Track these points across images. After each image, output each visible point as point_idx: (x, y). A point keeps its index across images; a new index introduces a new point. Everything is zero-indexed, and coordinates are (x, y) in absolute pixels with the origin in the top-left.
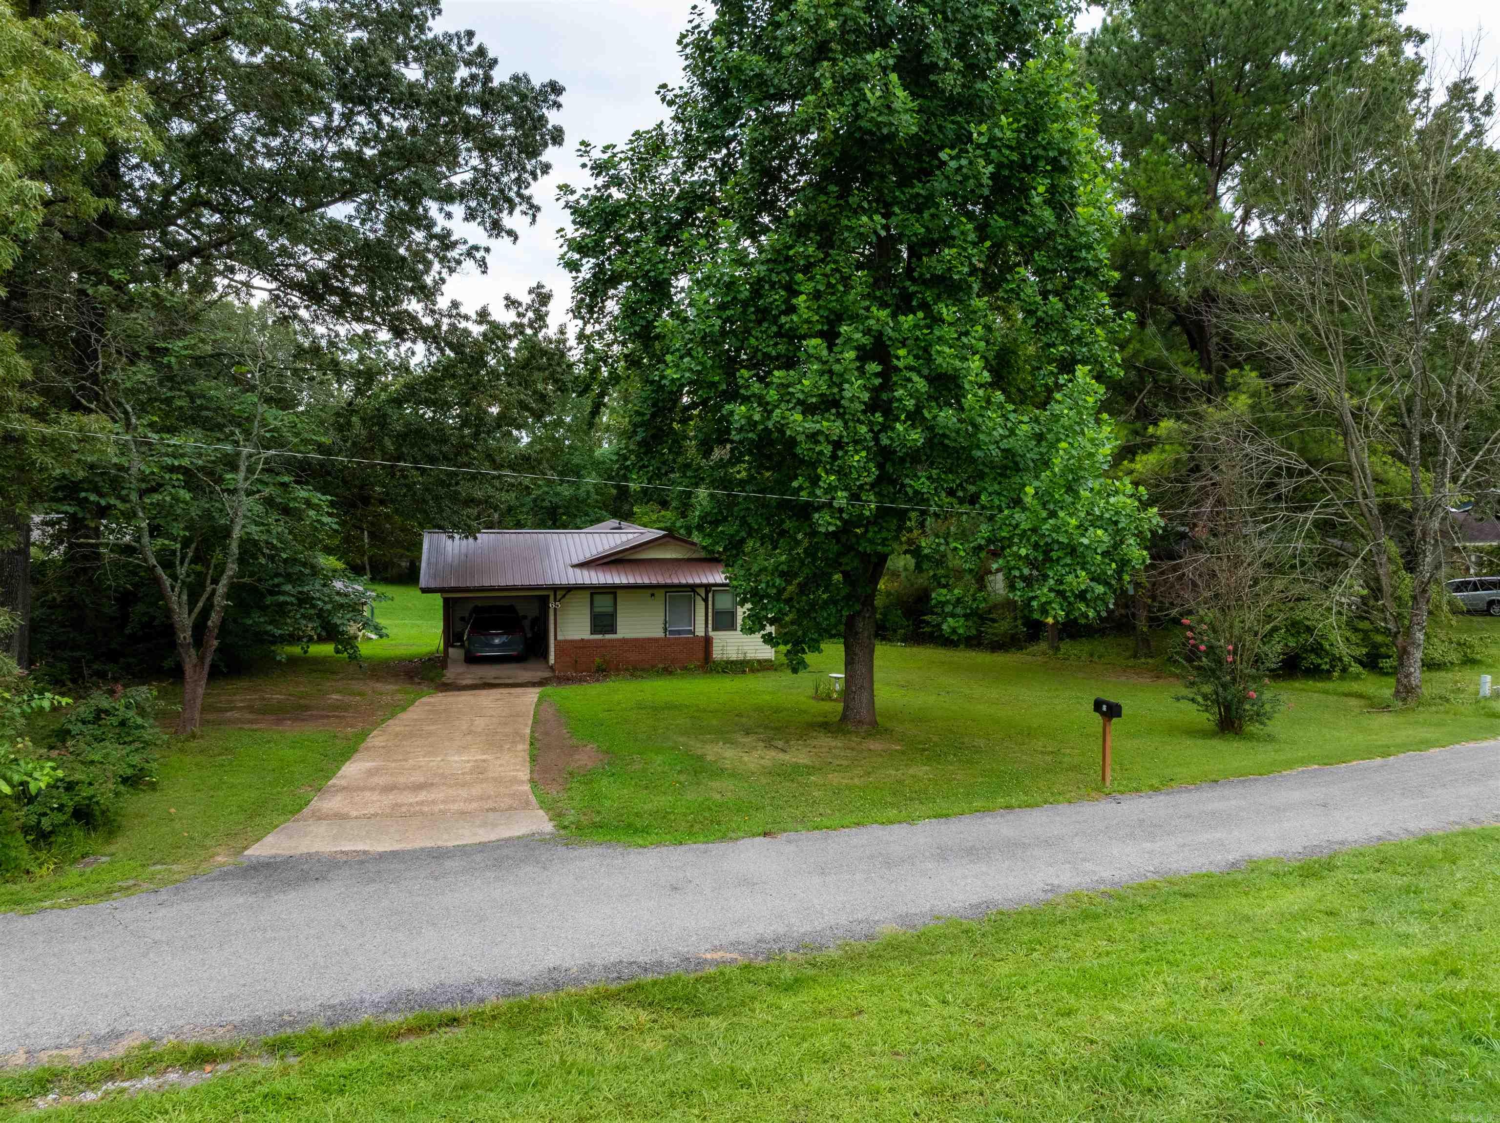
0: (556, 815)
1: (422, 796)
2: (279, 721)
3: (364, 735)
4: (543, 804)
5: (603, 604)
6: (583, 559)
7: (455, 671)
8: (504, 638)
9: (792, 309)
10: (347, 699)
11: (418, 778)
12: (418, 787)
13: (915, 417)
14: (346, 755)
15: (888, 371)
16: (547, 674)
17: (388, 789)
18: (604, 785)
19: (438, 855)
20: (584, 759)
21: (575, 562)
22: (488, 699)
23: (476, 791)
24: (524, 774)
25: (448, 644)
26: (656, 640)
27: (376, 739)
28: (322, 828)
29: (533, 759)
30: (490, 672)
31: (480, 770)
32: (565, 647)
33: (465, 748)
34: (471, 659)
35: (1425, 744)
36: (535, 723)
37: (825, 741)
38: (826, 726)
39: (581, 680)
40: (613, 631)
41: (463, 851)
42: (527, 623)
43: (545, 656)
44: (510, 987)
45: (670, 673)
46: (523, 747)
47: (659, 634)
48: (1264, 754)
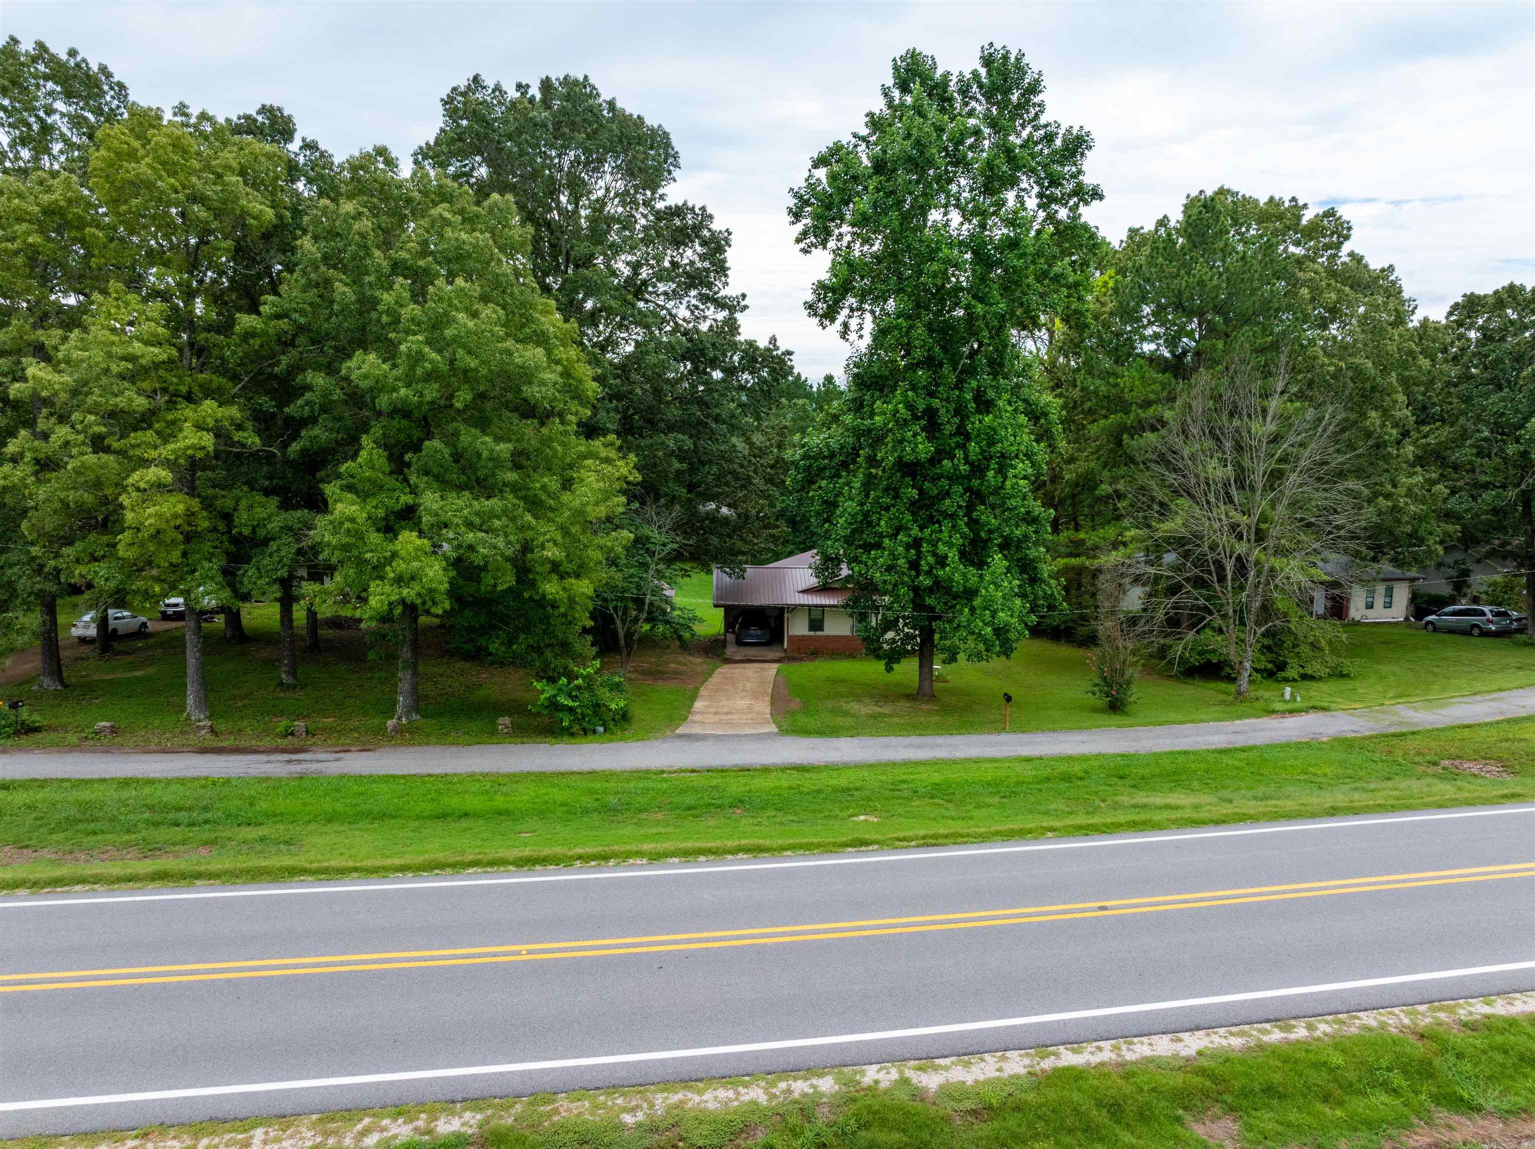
0: (780, 727)
1: (729, 717)
2: (656, 680)
3: (697, 690)
4: (774, 722)
5: (816, 615)
6: (804, 587)
7: (731, 650)
8: (759, 632)
9: (878, 525)
10: (680, 667)
11: (726, 710)
12: (727, 714)
13: (929, 573)
14: (694, 698)
15: (919, 554)
16: (783, 655)
17: (716, 713)
18: (799, 717)
19: (739, 736)
20: (793, 706)
21: (800, 589)
22: (751, 670)
23: (749, 716)
24: (768, 710)
25: (726, 631)
26: (846, 637)
27: (703, 691)
28: (697, 726)
29: (772, 705)
30: (750, 652)
31: (750, 708)
32: (794, 639)
33: (742, 698)
34: (739, 643)
35: (1181, 723)
36: (774, 686)
37: (904, 704)
38: (909, 697)
39: (801, 660)
40: (822, 629)
41: (747, 735)
42: (772, 621)
43: (782, 642)
44: (763, 765)
45: (854, 657)
46: (768, 699)
47: (848, 633)
48: (1124, 720)
